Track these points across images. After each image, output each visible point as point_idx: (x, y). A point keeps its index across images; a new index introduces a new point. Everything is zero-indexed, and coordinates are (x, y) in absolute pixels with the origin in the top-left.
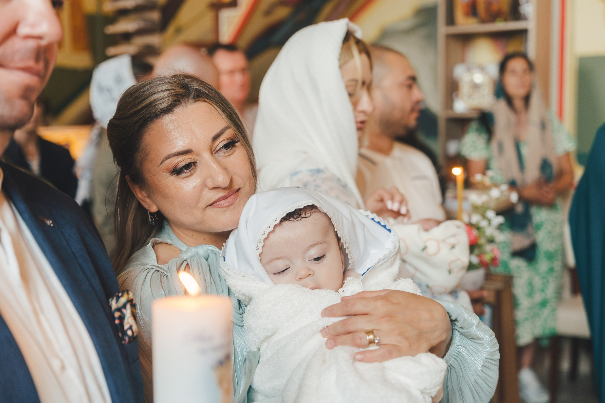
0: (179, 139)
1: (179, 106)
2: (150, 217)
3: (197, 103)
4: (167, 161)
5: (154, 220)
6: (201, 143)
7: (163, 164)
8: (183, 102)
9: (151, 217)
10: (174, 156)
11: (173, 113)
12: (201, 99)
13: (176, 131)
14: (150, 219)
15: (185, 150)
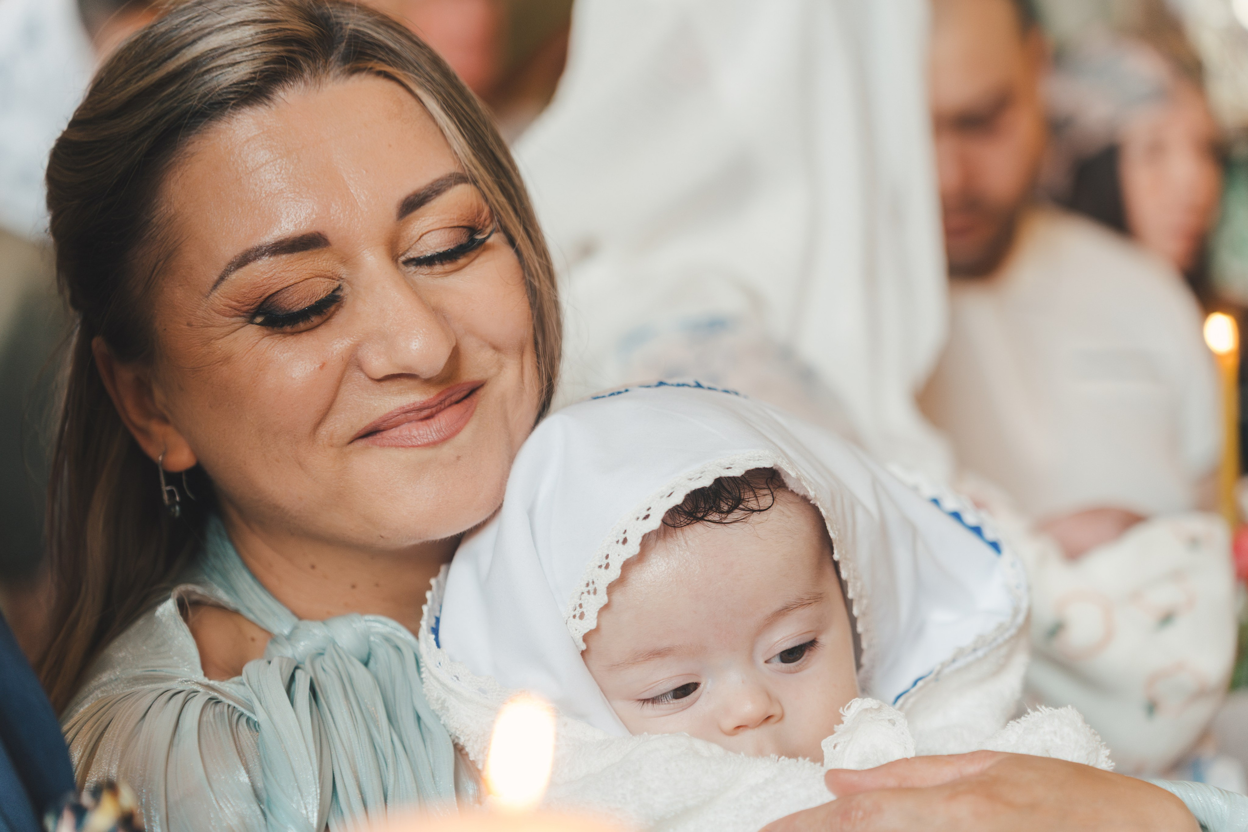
0: (285, 194)
1: (293, 82)
2: (165, 488)
3: (355, 78)
4: (239, 276)
5: (178, 499)
6: (359, 214)
7: (224, 287)
8: (308, 71)
9: (169, 488)
10: (263, 254)
11: (272, 104)
12: (370, 65)
13: (277, 166)
14: (166, 497)
15: (304, 236)
